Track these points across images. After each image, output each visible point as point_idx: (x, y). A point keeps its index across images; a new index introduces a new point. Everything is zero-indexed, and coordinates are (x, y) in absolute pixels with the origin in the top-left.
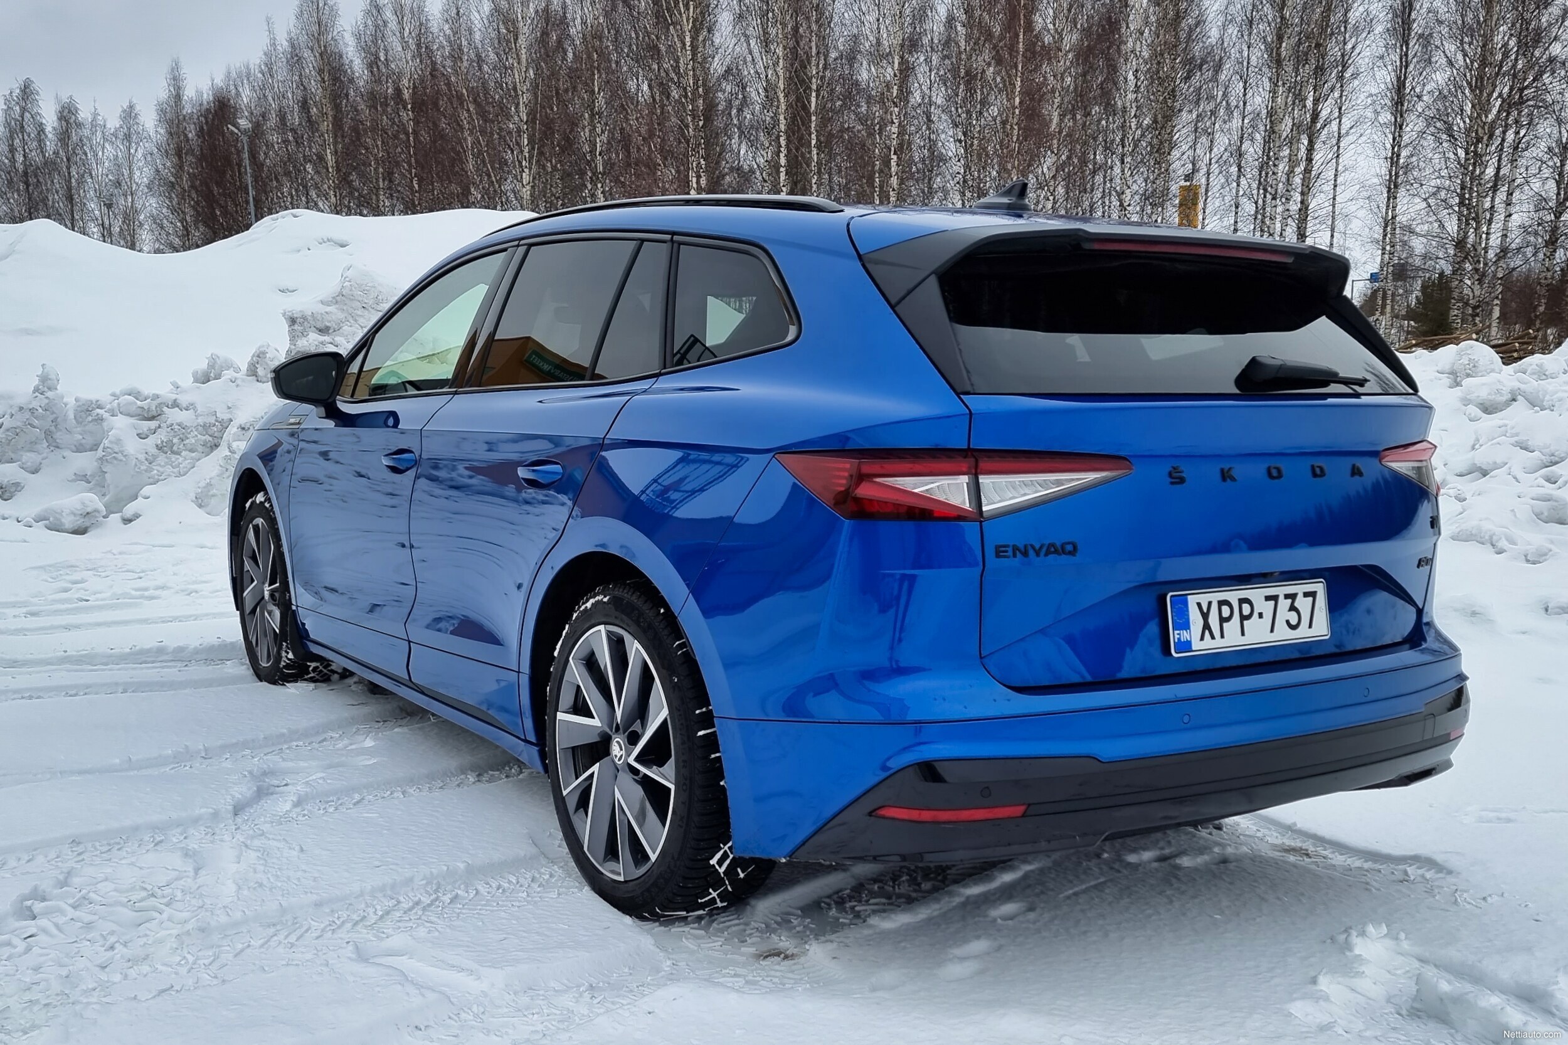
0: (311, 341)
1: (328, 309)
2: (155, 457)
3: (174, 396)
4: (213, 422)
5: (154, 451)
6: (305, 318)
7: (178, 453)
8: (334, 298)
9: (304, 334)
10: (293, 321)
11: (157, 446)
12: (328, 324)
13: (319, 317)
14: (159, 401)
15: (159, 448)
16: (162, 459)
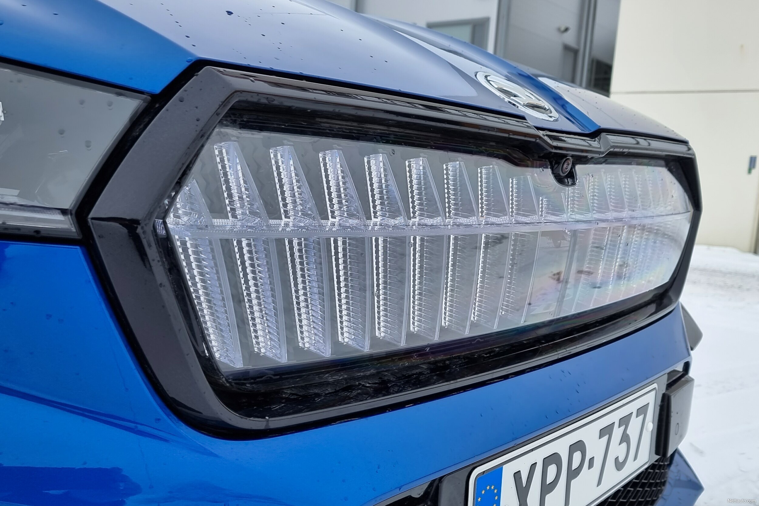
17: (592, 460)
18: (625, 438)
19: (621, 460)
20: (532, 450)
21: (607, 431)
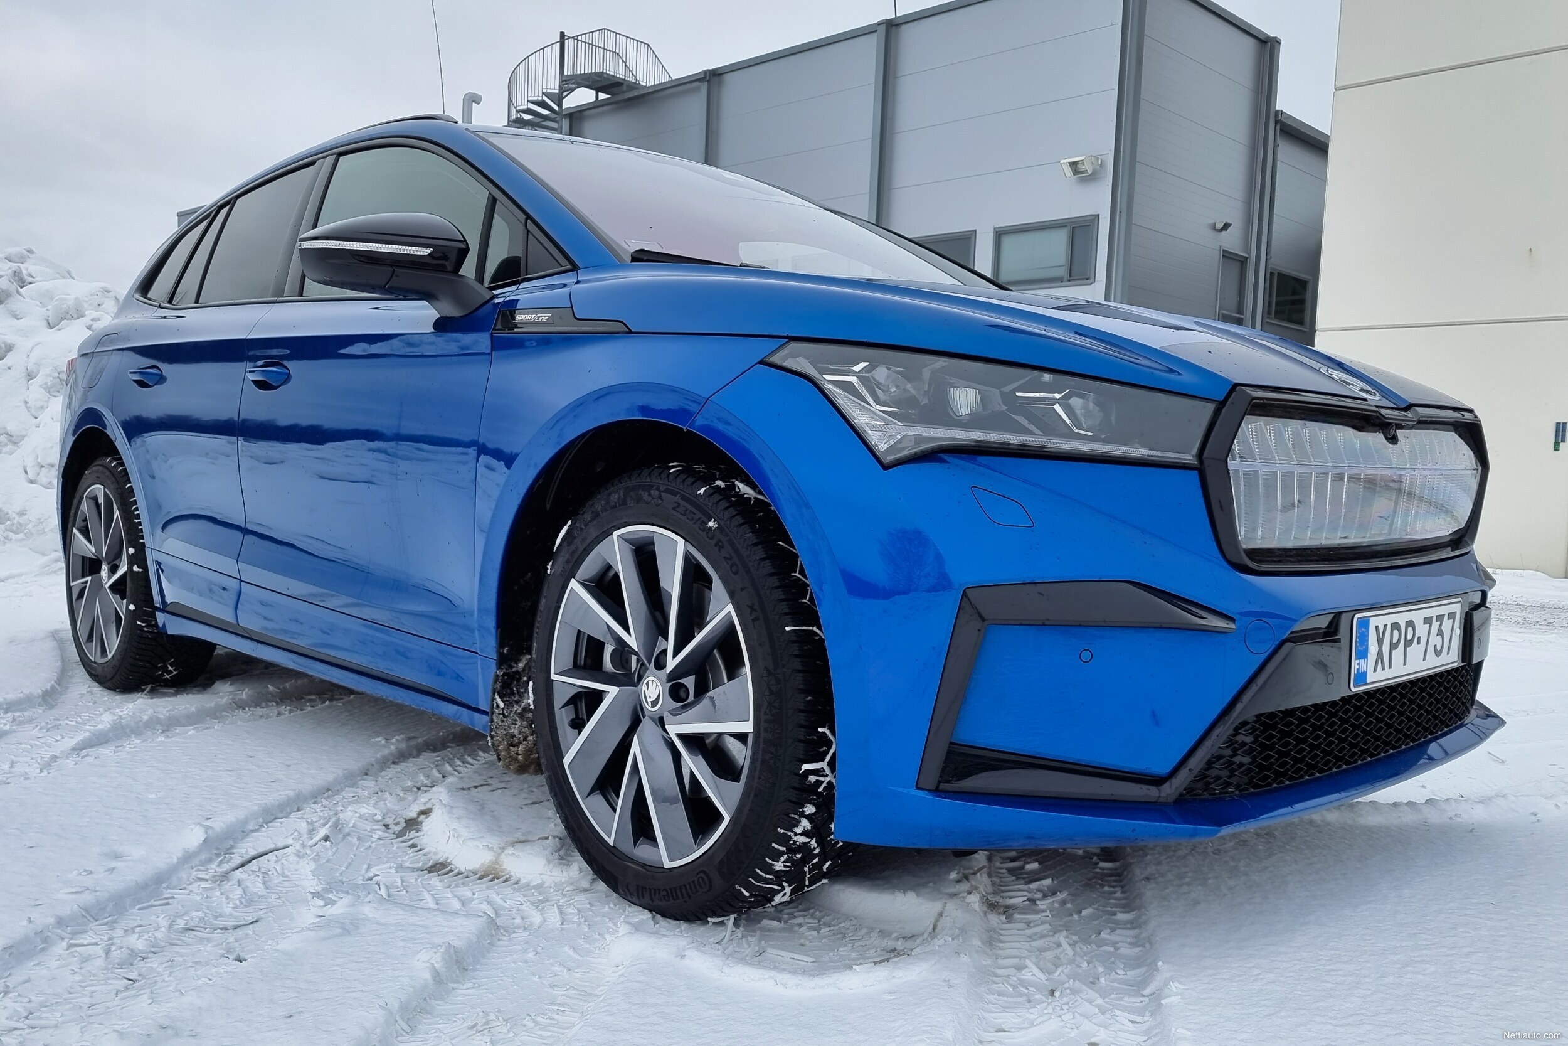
17: (1419, 638)
18: (1440, 633)
19: (1439, 648)
20: (1385, 614)
21: (1428, 620)
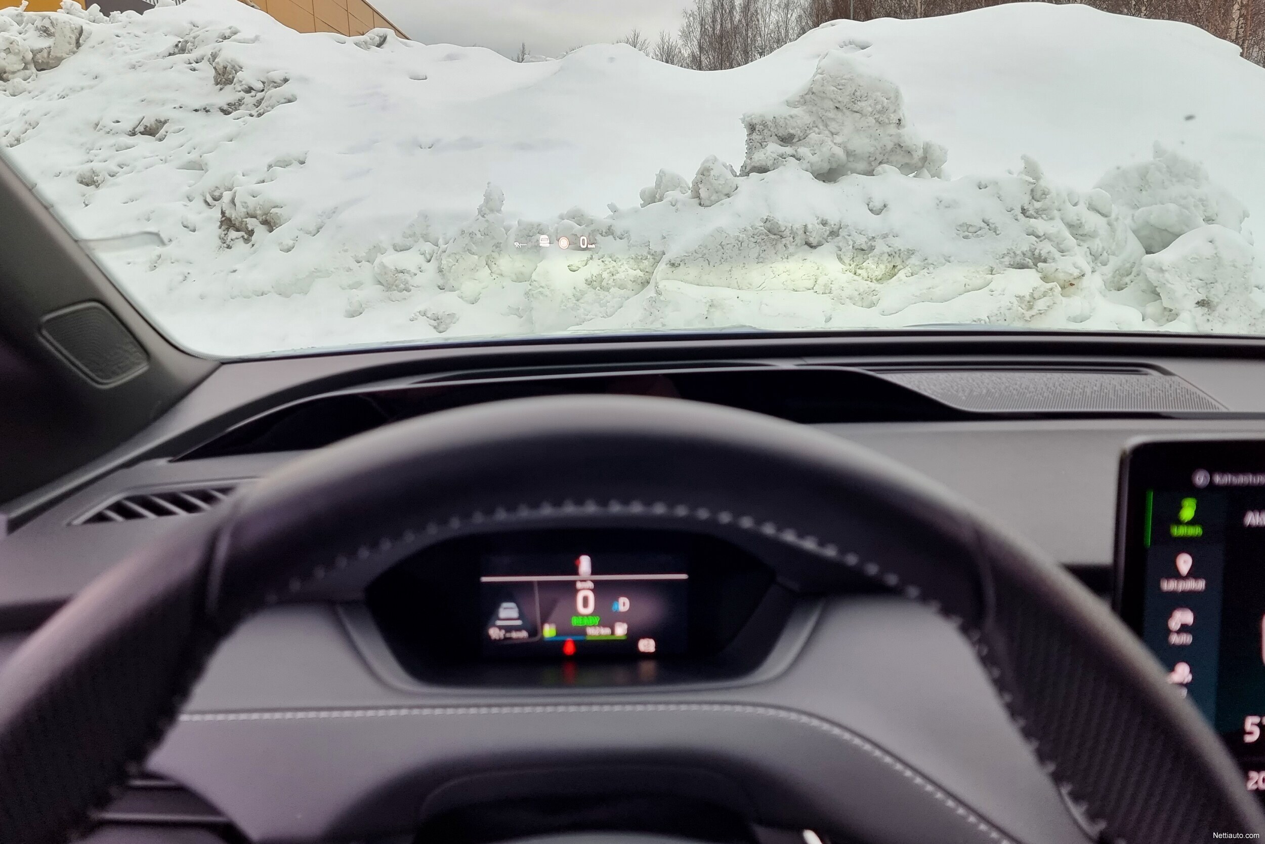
0: (768, 153)
1: (794, 111)
2: (583, 293)
3: (610, 222)
4: (645, 254)
5: (584, 286)
6: (765, 125)
7: (608, 290)
8: (802, 97)
9: (762, 145)
10: (752, 128)
11: (586, 280)
12: (792, 131)
13: (782, 123)
14: (592, 227)
15: (589, 283)
16: (590, 295)
